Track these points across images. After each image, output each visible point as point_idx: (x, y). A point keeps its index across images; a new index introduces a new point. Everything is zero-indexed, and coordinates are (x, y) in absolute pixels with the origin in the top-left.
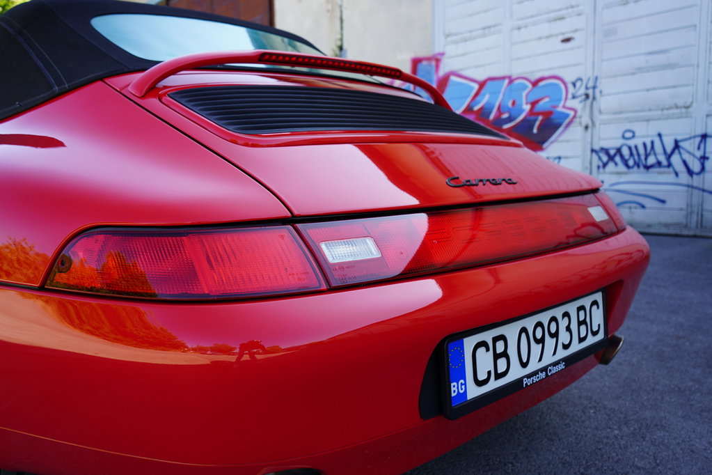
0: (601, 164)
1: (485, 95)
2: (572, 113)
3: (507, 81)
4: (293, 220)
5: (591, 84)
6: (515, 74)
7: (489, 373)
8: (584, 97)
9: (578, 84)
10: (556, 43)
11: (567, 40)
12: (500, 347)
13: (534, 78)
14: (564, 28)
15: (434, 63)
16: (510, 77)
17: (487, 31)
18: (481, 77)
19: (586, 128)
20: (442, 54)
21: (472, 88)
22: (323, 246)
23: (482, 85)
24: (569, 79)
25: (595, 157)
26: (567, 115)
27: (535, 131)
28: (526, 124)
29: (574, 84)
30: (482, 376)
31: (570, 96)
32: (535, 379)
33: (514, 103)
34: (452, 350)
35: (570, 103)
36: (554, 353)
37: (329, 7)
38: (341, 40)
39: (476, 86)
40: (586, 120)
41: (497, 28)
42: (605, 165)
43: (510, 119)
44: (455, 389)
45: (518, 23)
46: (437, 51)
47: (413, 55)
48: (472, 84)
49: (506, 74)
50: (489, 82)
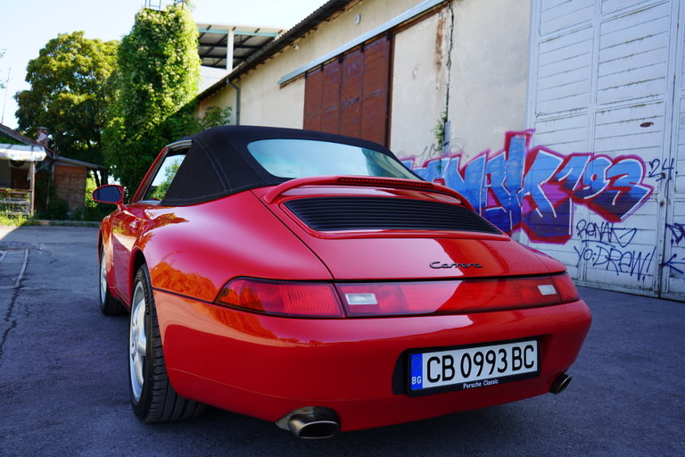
0: (675, 239)
1: (569, 168)
2: (649, 190)
3: (589, 157)
4: (333, 281)
5: (667, 165)
6: (597, 151)
7: (439, 376)
8: (660, 176)
9: (656, 164)
10: (636, 127)
11: (647, 125)
12: (448, 362)
13: (613, 157)
14: (645, 113)
15: (525, 137)
16: (592, 154)
17: (574, 112)
18: (566, 153)
19: (662, 204)
20: (533, 130)
21: (559, 162)
22: (347, 296)
23: (567, 159)
24: (647, 159)
25: (669, 232)
26: (645, 192)
27: (613, 204)
28: (606, 197)
29: (652, 165)
30: (433, 376)
31: (647, 175)
32: (473, 386)
33: (595, 177)
34: (414, 358)
35: (647, 181)
36: (491, 373)
37: (438, 85)
38: (447, 112)
39: (562, 160)
40: (661, 197)
41: (583, 111)
42: (678, 240)
43: (591, 192)
44: (414, 380)
45: (602, 107)
46: (528, 128)
47: (507, 130)
48: (558, 158)
49: (590, 151)
50: (573, 157)
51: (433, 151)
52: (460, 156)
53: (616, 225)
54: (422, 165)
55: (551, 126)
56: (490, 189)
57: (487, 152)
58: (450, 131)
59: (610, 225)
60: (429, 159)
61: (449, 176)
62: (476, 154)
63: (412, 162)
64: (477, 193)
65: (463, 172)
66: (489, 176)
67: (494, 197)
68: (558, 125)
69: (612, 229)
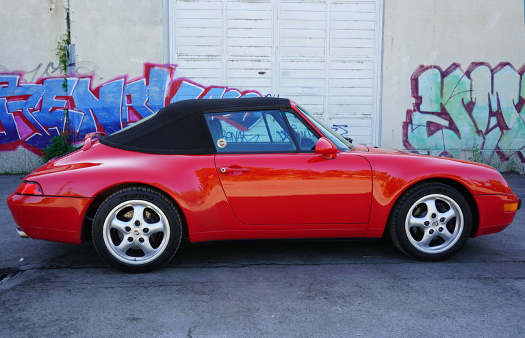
1: (210, 94)
3: (225, 90)
6: (230, 84)
9: (269, 97)
10: (256, 74)
11: (263, 73)
13: (242, 90)
14: (262, 66)
15: (167, 70)
16: (226, 88)
17: (211, 57)
18: (207, 85)
20: (176, 66)
21: (201, 90)
23: (207, 90)
27: (243, 120)
37: (52, 7)
38: (69, 35)
39: (203, 90)
41: (217, 57)
42: (283, 140)
45: (232, 57)
46: (171, 63)
47: (146, 61)
48: (199, 88)
49: (225, 85)
50: (212, 89)
51: (50, 70)
52: (91, 77)
53: (246, 133)
54: (35, 81)
55: (192, 64)
56: (130, 108)
57: (125, 77)
58: (76, 54)
59: (242, 133)
60: (45, 76)
61: (78, 95)
62: (112, 78)
63: (18, 77)
64: (116, 111)
65: (96, 92)
66: (129, 97)
67: (137, 113)
68: (197, 64)
69: (243, 135)
